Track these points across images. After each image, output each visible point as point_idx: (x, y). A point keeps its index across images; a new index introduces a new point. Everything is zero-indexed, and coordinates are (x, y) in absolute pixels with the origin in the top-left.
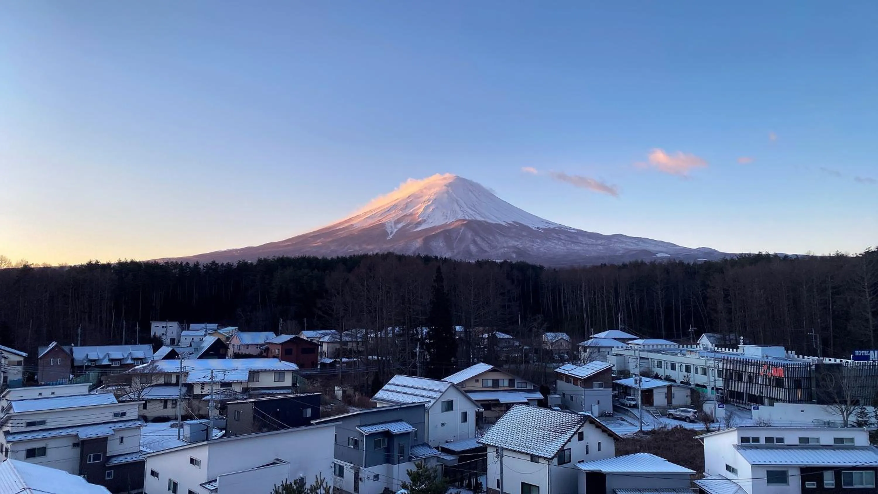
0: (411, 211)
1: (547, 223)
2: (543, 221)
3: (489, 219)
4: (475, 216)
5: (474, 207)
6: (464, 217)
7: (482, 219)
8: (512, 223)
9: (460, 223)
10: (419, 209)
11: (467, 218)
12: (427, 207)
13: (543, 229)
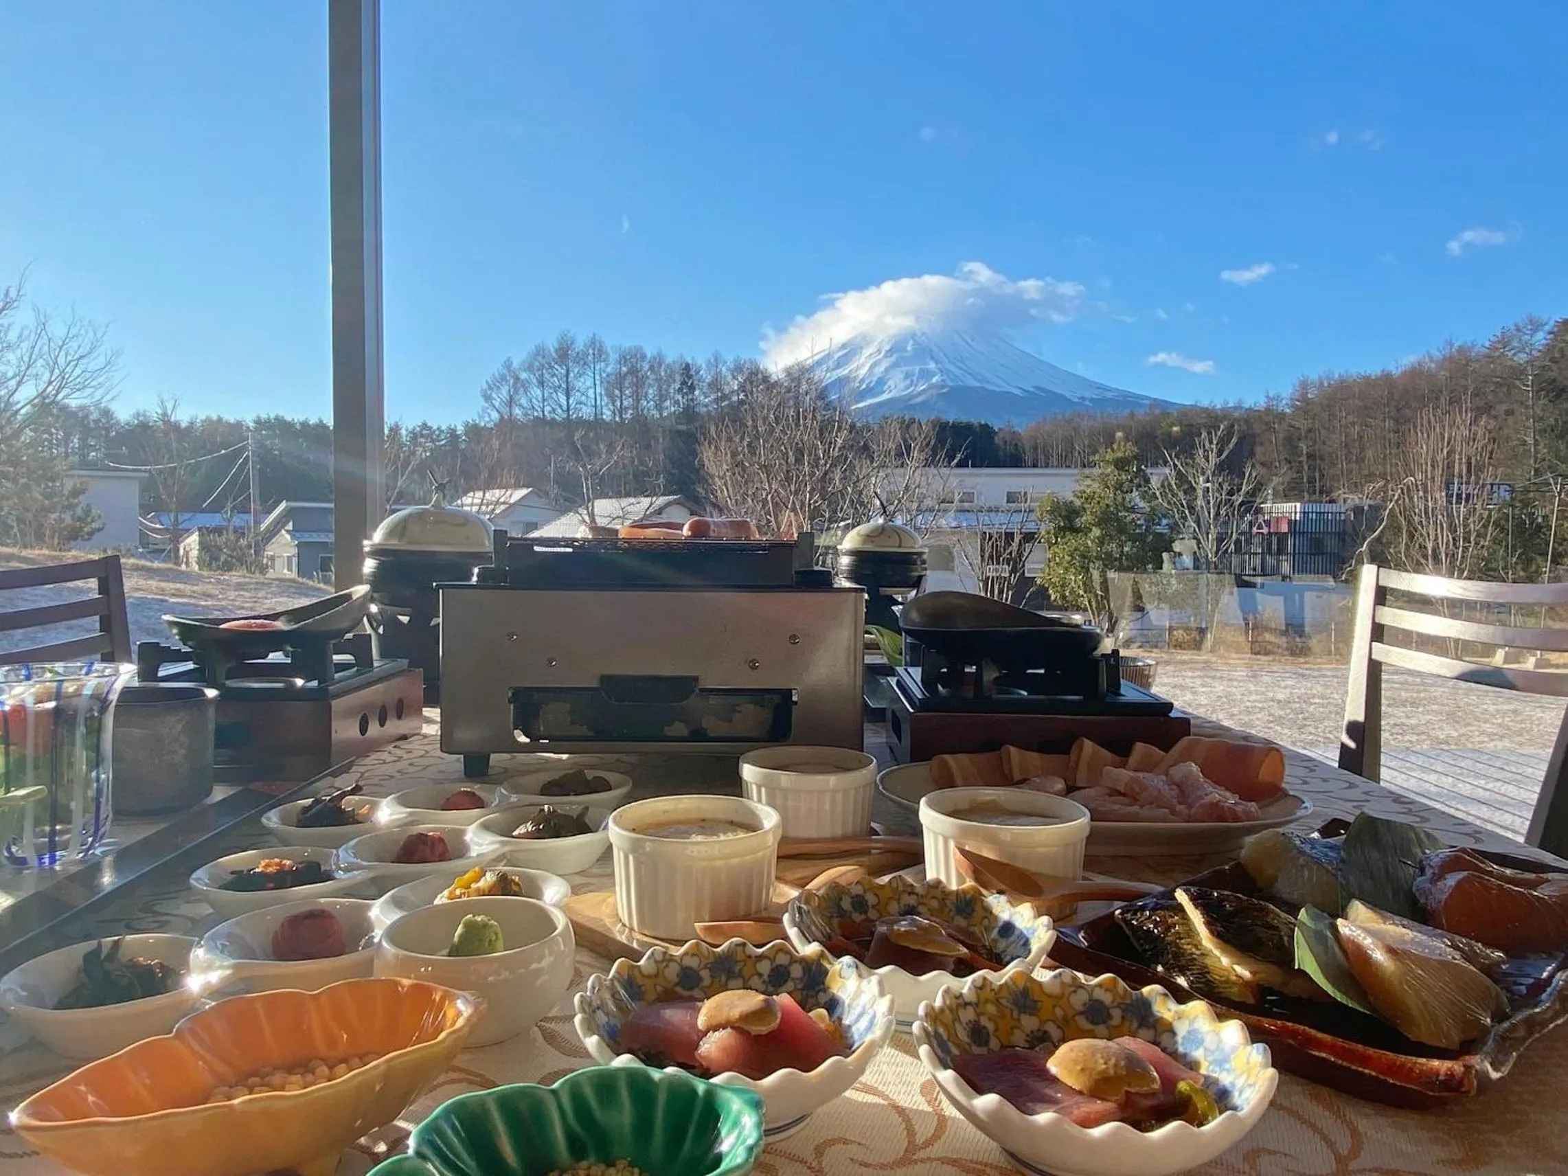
0: (846, 372)
1: (1099, 388)
2: (1091, 384)
3: (988, 382)
4: (963, 378)
5: (962, 362)
6: (943, 381)
7: (978, 384)
8: (1031, 389)
9: (935, 392)
10: (862, 367)
11: (950, 384)
12: (874, 365)
13: (1091, 400)
